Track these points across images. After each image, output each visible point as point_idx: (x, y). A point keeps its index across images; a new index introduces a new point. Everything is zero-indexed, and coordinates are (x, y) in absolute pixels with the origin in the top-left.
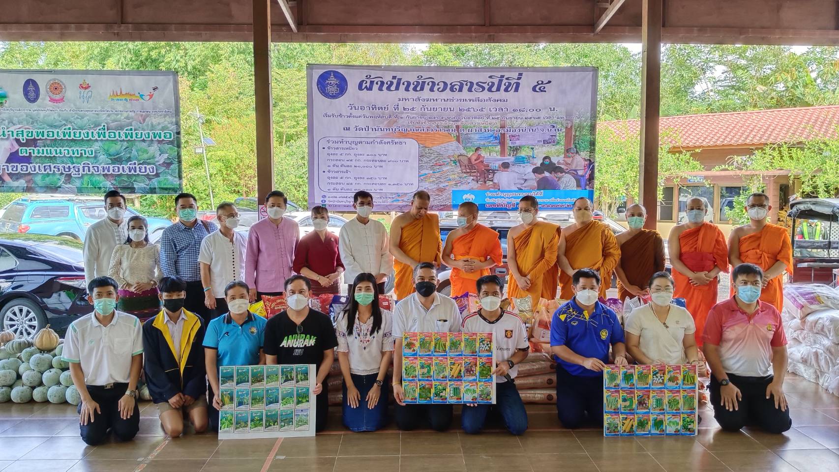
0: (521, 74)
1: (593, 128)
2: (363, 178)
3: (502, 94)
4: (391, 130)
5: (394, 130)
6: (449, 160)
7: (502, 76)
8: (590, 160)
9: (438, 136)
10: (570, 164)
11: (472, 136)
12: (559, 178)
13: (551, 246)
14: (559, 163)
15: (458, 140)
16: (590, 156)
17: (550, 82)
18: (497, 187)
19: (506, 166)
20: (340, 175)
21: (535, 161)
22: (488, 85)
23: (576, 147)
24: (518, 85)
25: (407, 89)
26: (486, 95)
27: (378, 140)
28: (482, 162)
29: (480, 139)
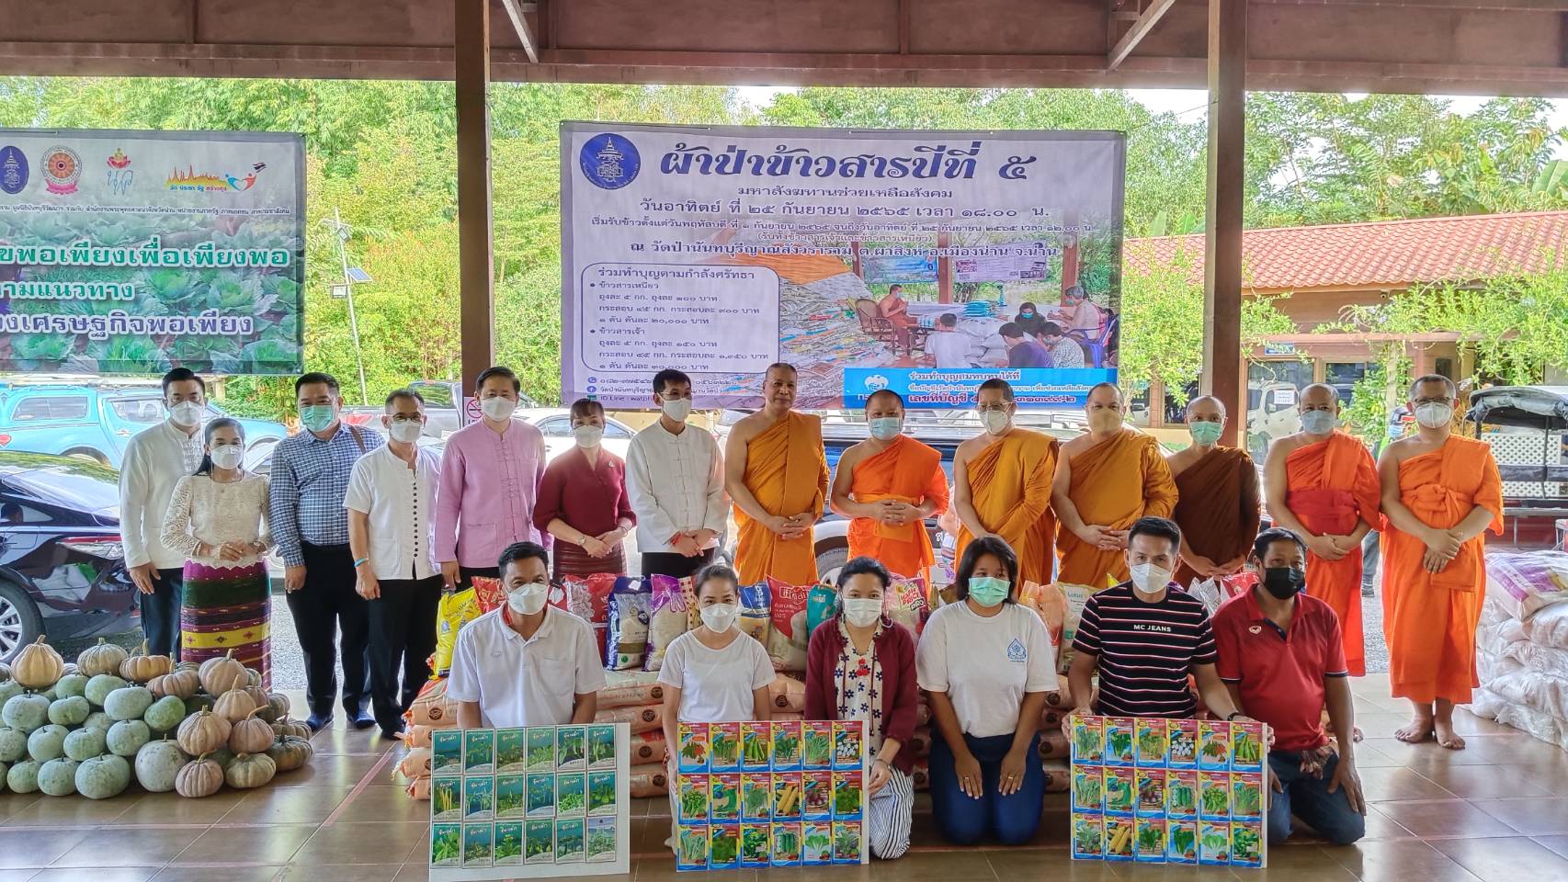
0: (977, 144)
1: (1116, 248)
2: (670, 344)
3: (941, 182)
4: (724, 249)
5: (730, 250)
6: (838, 309)
7: (942, 148)
8: (1110, 311)
9: (817, 262)
10: (1071, 319)
11: (884, 262)
12: (1052, 346)
13: (1038, 477)
14: (1050, 316)
15: (856, 268)
16: (1110, 302)
17: (1033, 159)
18: (931, 361)
19: (949, 320)
20: (624, 337)
21: (1005, 312)
22: (914, 163)
23: (1084, 285)
24: (972, 163)
25: (756, 171)
26: (909, 183)
27: (700, 269)
28: (904, 313)
29: (899, 268)
